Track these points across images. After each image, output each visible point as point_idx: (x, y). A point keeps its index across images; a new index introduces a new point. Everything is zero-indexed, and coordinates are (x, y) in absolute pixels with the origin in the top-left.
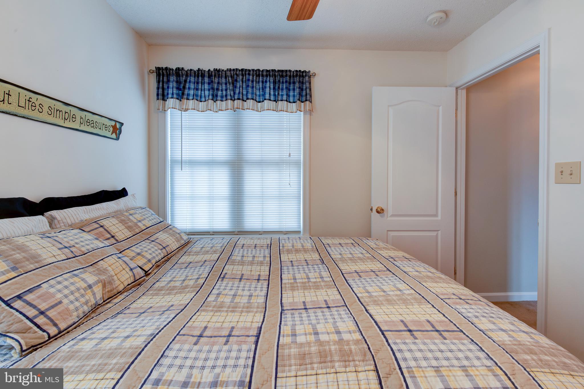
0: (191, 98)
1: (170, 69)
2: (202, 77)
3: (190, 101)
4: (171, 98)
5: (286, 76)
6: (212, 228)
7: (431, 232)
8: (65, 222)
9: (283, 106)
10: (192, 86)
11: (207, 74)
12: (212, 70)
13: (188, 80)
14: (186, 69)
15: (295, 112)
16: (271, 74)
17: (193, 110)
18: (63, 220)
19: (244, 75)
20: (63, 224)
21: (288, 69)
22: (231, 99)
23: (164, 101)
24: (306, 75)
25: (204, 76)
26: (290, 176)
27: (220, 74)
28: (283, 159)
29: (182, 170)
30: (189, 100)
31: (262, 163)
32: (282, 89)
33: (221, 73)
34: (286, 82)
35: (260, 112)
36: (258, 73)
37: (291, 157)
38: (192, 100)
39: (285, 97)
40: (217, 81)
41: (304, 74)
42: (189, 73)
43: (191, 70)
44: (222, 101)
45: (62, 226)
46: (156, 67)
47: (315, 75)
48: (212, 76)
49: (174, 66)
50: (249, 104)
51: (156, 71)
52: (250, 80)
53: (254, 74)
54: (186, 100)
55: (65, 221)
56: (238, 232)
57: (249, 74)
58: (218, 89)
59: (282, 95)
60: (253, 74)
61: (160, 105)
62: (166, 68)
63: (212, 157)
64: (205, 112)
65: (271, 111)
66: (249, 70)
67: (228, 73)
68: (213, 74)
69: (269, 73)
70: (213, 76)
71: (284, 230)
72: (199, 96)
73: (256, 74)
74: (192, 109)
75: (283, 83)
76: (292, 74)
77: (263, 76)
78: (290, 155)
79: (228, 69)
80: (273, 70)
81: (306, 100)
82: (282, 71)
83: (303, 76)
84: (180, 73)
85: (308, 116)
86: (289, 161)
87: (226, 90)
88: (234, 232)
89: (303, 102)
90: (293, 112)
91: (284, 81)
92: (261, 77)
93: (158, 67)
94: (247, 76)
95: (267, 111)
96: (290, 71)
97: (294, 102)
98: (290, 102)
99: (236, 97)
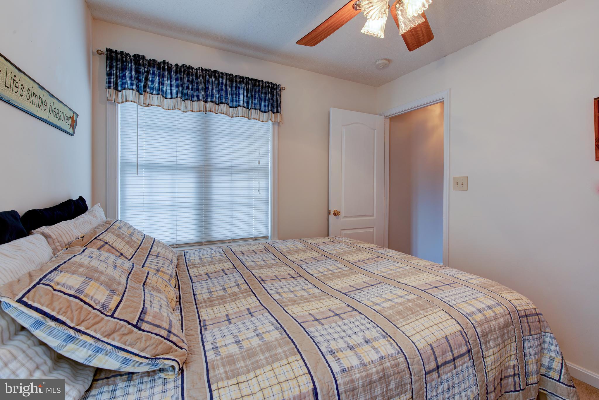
0: (156, 92)
1: (127, 55)
2: (168, 70)
3: (154, 96)
4: (130, 89)
5: (259, 85)
6: (175, 240)
7: (368, 229)
8: (61, 241)
9: (256, 115)
10: (156, 79)
11: (174, 69)
12: (180, 65)
13: (151, 72)
14: (148, 58)
15: (266, 122)
16: (245, 81)
17: (159, 107)
18: (59, 239)
19: (217, 77)
20: (58, 244)
21: (261, 79)
22: (204, 101)
23: (117, 91)
24: (277, 88)
25: (171, 71)
26: (259, 183)
27: (189, 72)
28: (252, 166)
29: (137, 175)
30: (153, 94)
31: (231, 170)
32: (255, 98)
33: (191, 71)
34: (259, 91)
35: (232, 117)
36: (232, 78)
37: (260, 164)
38: (157, 95)
39: (258, 106)
40: (186, 79)
41: (275, 87)
42: (153, 63)
43: (154, 60)
44: (193, 101)
45: (58, 246)
46: (106, 48)
47: (284, 89)
48: (180, 71)
49: (131, 52)
50: (223, 108)
51: (107, 53)
52: (224, 84)
53: (228, 78)
54: (149, 94)
55: (60, 239)
56: (206, 242)
57: (222, 77)
58: (187, 88)
59: (255, 104)
60: (226, 78)
61: (113, 96)
62: (122, 53)
63: (175, 161)
64: (171, 111)
65: (245, 118)
66: (222, 73)
67: (200, 72)
68: (182, 70)
69: (242, 80)
70: (182, 72)
71: (253, 237)
72: (165, 92)
73: (230, 78)
74: (157, 106)
75: (255, 92)
76: (264, 84)
77: (236, 81)
78: (259, 163)
79: (199, 68)
80: (246, 78)
81: (277, 112)
82: (255, 80)
83: (274, 88)
84: (141, 62)
85: (276, 127)
86: (258, 169)
87: (198, 90)
88: (201, 242)
89: (273, 113)
90: (264, 122)
91: (257, 90)
92: (234, 83)
93: (110, 49)
94: (220, 79)
95: (242, 118)
96: (262, 81)
97: (265, 112)
98: (261, 112)
99: (209, 99)
